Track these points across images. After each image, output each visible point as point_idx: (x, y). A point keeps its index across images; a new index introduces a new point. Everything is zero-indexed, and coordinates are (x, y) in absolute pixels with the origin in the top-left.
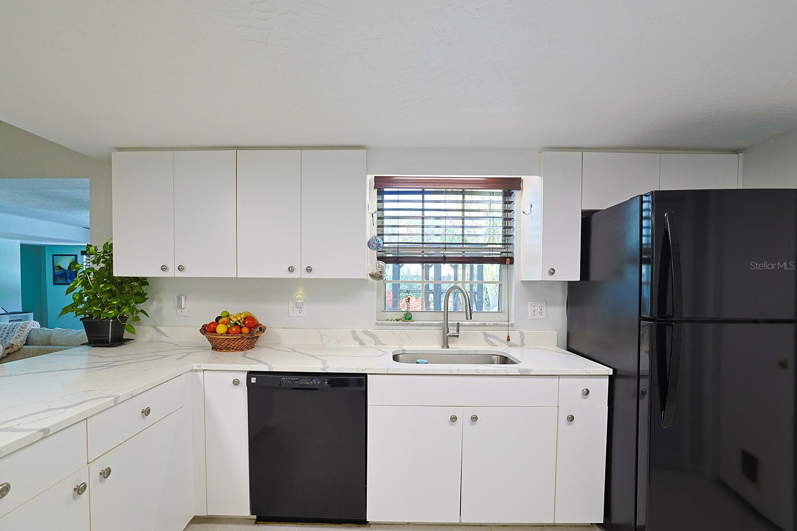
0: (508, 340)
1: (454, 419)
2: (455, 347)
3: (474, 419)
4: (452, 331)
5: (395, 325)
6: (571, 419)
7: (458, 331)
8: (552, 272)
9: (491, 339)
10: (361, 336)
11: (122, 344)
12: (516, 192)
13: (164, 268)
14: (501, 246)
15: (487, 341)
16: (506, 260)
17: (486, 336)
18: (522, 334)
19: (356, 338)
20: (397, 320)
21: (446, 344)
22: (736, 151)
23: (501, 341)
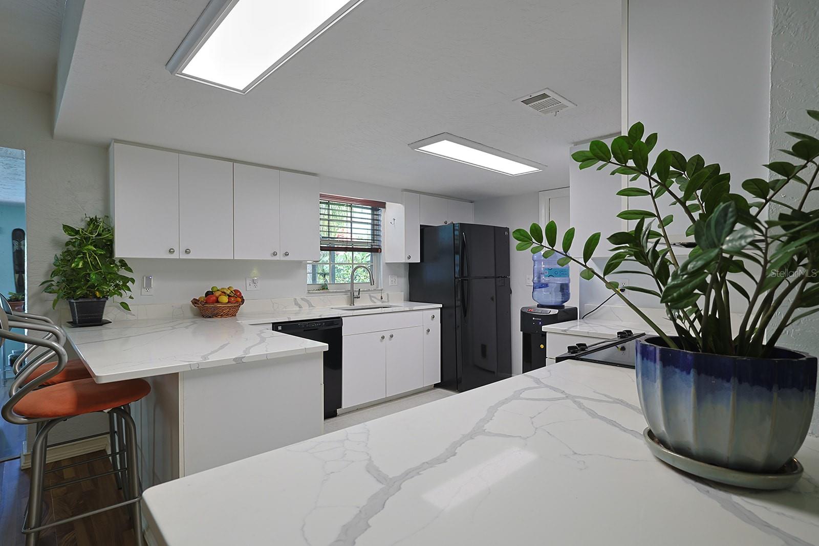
0: (382, 298)
1: (383, 337)
2: (358, 303)
3: (392, 336)
4: (356, 294)
5: (317, 293)
6: (429, 331)
7: (359, 294)
8: (409, 257)
9: (373, 299)
10: (300, 302)
11: (101, 325)
12: (383, 210)
13: (171, 251)
14: (371, 241)
15: (371, 300)
16: (375, 250)
17: (370, 297)
18: (387, 294)
19: (297, 304)
20: (318, 290)
21: (352, 303)
22: (472, 202)
23: (378, 300)
